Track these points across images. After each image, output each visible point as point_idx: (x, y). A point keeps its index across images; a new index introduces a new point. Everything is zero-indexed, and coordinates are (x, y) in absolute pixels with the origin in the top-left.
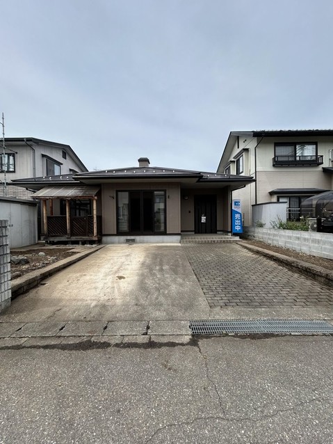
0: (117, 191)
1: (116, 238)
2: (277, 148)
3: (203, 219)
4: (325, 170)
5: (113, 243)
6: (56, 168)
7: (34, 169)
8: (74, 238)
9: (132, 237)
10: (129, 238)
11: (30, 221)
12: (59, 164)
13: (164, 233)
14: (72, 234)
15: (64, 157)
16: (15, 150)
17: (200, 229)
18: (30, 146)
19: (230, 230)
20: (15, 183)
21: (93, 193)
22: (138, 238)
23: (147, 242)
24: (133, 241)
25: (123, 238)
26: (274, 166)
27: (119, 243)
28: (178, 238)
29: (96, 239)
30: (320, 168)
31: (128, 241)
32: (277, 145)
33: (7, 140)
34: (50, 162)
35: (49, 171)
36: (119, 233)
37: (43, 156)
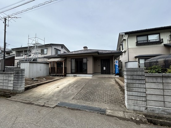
0: (71, 59)
1: (71, 75)
2: (138, 38)
3: (104, 68)
4: (165, 45)
5: (69, 76)
6: (59, 52)
7: (52, 53)
8: (57, 74)
9: (76, 75)
10: (75, 75)
11: (47, 69)
12: (60, 50)
13: (87, 73)
14: (57, 73)
15: (62, 48)
16: (47, 48)
17: (103, 72)
18: (51, 46)
19: (114, 73)
20: (45, 57)
21: (63, 60)
22: (77, 75)
23: (80, 77)
24: (76, 76)
25: (73, 75)
26: (136, 45)
27: (72, 76)
28: (92, 75)
29: (64, 75)
30: (162, 44)
31: (74, 76)
32: (137, 36)
33: (45, 45)
34: (57, 50)
35: (56, 53)
36: (72, 73)
37: (55, 48)
